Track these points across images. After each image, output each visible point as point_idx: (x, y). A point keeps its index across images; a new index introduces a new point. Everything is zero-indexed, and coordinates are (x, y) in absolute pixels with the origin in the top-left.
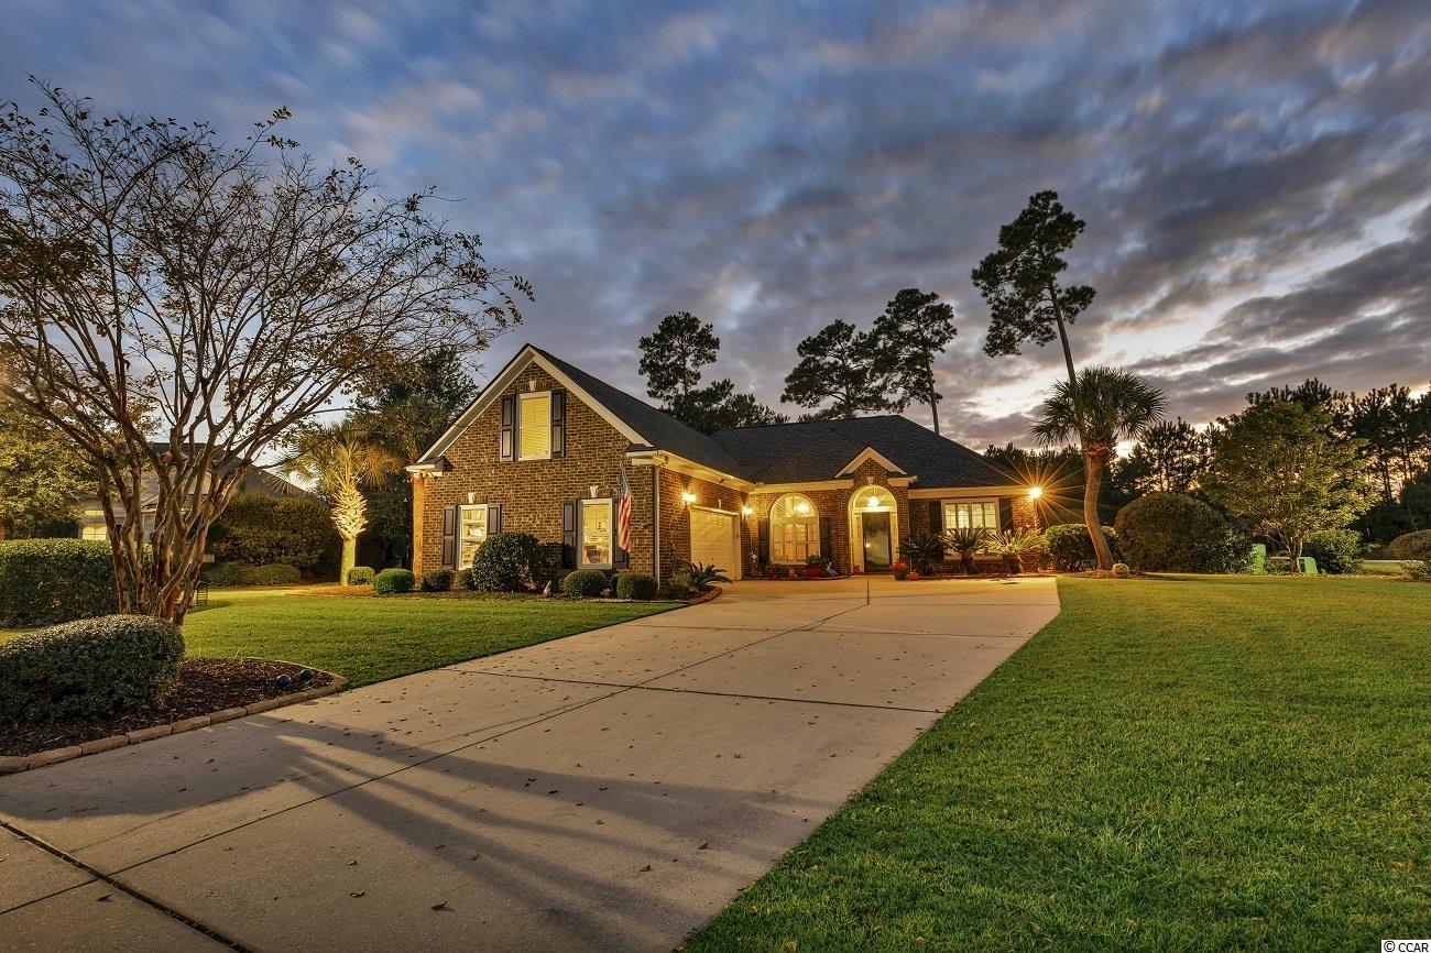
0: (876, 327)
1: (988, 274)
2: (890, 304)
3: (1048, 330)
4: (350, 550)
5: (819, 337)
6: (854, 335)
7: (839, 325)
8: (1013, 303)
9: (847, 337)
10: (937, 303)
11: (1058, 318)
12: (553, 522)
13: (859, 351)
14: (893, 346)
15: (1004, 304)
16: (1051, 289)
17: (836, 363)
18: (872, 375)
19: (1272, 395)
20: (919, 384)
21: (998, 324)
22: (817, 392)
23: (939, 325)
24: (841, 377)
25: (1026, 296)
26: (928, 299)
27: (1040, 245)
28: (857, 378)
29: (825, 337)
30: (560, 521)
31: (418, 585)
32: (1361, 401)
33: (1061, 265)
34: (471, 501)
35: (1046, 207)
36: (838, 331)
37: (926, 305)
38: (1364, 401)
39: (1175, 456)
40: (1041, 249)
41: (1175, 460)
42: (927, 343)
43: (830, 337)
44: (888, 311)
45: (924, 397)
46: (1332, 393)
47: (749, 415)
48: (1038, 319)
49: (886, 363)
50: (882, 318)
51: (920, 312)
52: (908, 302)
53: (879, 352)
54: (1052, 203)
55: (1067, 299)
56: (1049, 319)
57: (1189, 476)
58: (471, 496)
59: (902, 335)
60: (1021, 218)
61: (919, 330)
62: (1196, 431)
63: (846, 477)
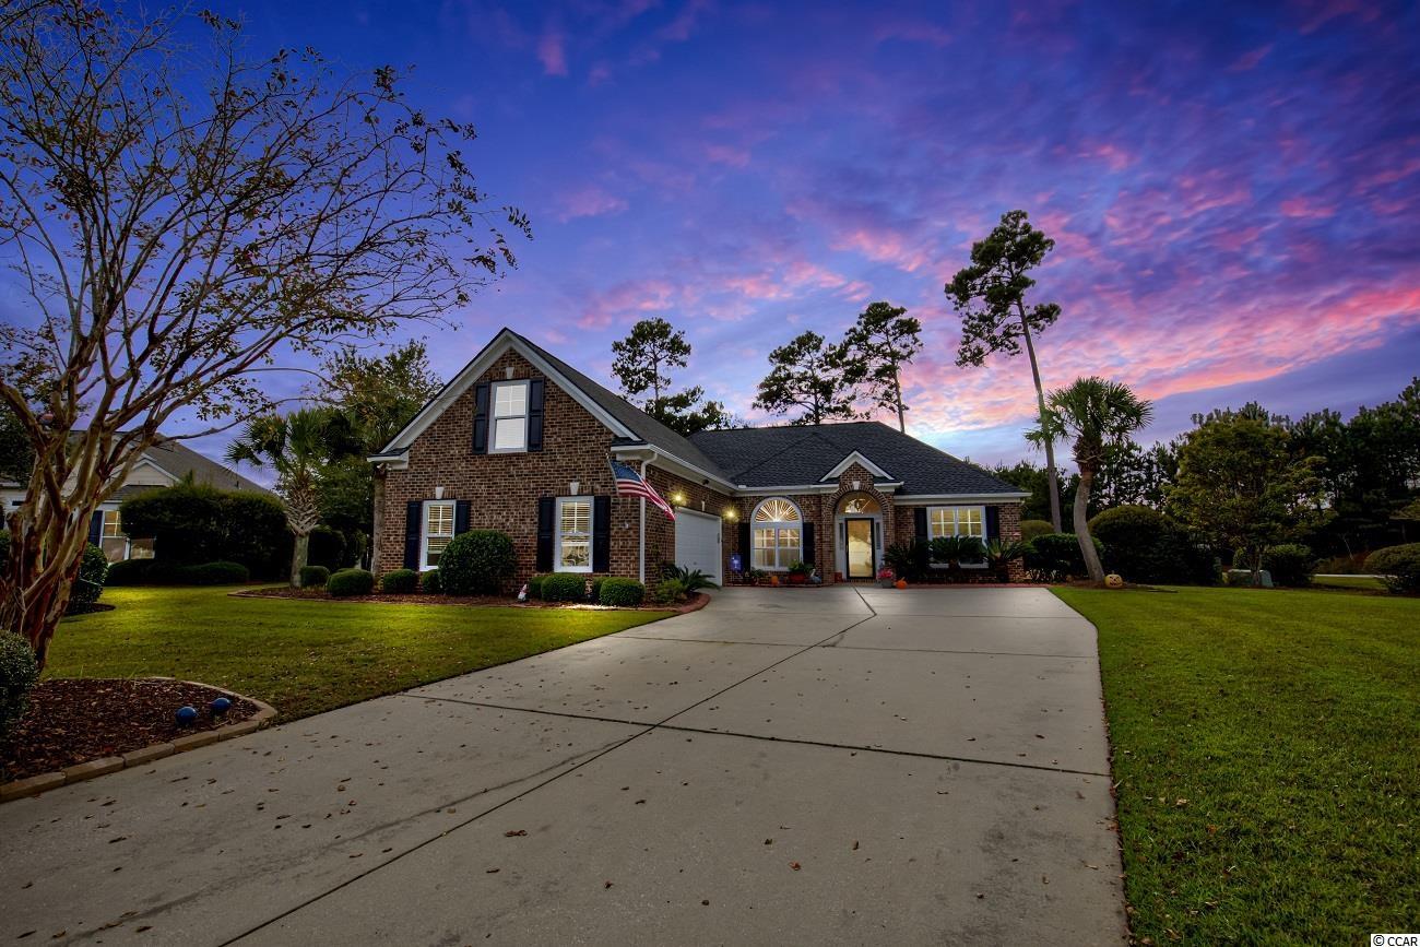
0: (847, 338)
1: (961, 288)
2: (861, 316)
3: (1015, 346)
4: (302, 545)
5: (789, 347)
6: (824, 347)
7: (810, 336)
8: (982, 318)
9: (817, 348)
10: (904, 317)
11: (1026, 334)
12: (528, 520)
13: (832, 361)
14: (863, 358)
15: (974, 319)
16: (1020, 305)
17: (806, 372)
18: (841, 386)
19: (1215, 416)
20: (887, 395)
21: (968, 337)
22: (785, 401)
23: (906, 339)
24: (813, 386)
25: (995, 311)
26: (897, 312)
27: (1010, 262)
28: (826, 389)
29: (796, 346)
30: (536, 520)
31: (379, 586)
32: (1295, 424)
33: (1026, 283)
34: (439, 495)
35: (1015, 226)
36: (808, 341)
37: (896, 318)
38: (1298, 424)
39: (1124, 472)
40: (1010, 266)
41: (1124, 476)
42: (894, 355)
43: (800, 347)
44: (859, 323)
45: (891, 408)
46: (1270, 416)
47: (719, 422)
48: (1007, 334)
49: (856, 373)
50: (853, 330)
51: (889, 326)
52: (878, 315)
53: (848, 363)
54: (1022, 222)
55: (1035, 316)
56: (1016, 335)
57: (1137, 491)
58: (439, 491)
59: (871, 347)
60: (992, 236)
61: (888, 343)
62: (1143, 448)
63: (831, 481)
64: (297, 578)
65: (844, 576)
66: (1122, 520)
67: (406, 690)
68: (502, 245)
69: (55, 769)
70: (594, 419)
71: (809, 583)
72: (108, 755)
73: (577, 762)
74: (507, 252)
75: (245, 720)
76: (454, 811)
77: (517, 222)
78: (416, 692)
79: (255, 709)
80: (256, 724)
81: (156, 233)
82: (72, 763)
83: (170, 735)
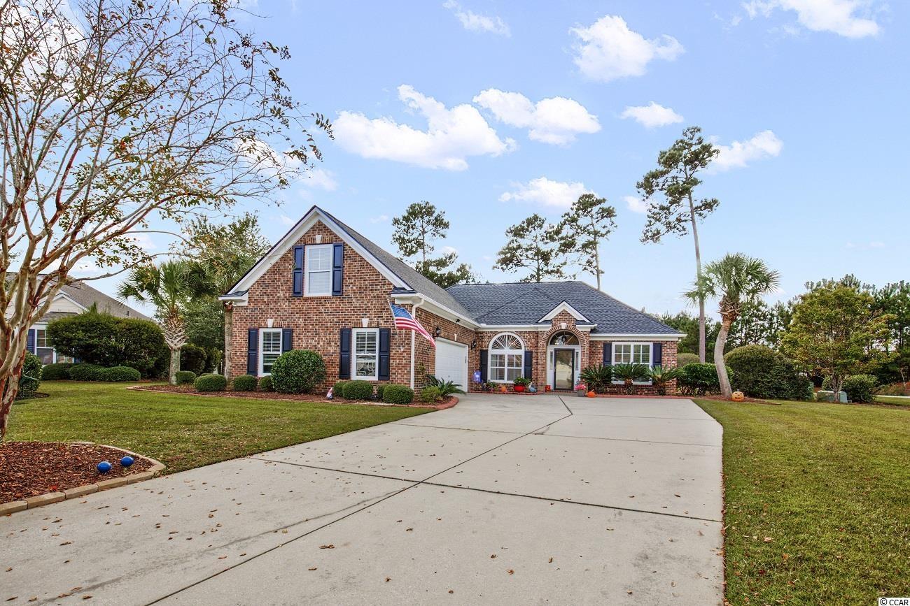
0: (562, 220)
1: (648, 185)
2: (574, 204)
3: (684, 229)
4: (176, 357)
5: (521, 226)
6: (546, 226)
7: (536, 218)
8: (662, 208)
9: (540, 226)
10: (604, 205)
11: (693, 220)
12: (333, 344)
13: (551, 237)
14: (573, 235)
15: (655, 208)
16: (690, 198)
17: (531, 245)
18: (557, 255)
19: (822, 283)
20: (589, 263)
21: (650, 222)
22: (516, 265)
23: (606, 221)
24: (536, 254)
25: (672, 203)
26: (599, 202)
27: (685, 166)
28: (545, 257)
29: (525, 225)
30: (339, 344)
31: (231, 386)
32: (879, 291)
33: (695, 182)
34: (270, 325)
35: (692, 139)
36: (533, 221)
37: (599, 206)
38: (881, 291)
39: (753, 321)
40: (685, 169)
41: (753, 324)
42: (596, 233)
43: (528, 226)
44: (572, 209)
45: (592, 272)
46: (862, 285)
47: (468, 278)
48: (679, 220)
49: (568, 245)
50: (568, 214)
51: (593, 212)
52: (586, 204)
53: (562, 239)
54: (697, 135)
55: (700, 207)
56: (686, 221)
57: (760, 335)
58: (270, 322)
59: (579, 227)
60: (675, 145)
61: (592, 224)
62: (768, 305)
63: (546, 322)
64: (173, 379)
65: (552, 388)
66: (748, 355)
67: (252, 455)
68: (311, 143)
69: (19, 498)
70: (379, 274)
71: (528, 392)
72: (54, 491)
73: (368, 503)
74: (315, 148)
75: (144, 471)
76: (286, 532)
77: (322, 125)
78: (259, 456)
79: (150, 464)
80: (152, 474)
81: (55, 126)
82: (30, 495)
83: (94, 479)
